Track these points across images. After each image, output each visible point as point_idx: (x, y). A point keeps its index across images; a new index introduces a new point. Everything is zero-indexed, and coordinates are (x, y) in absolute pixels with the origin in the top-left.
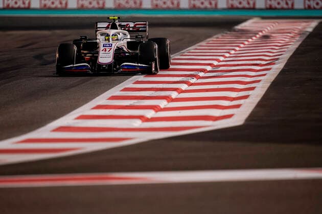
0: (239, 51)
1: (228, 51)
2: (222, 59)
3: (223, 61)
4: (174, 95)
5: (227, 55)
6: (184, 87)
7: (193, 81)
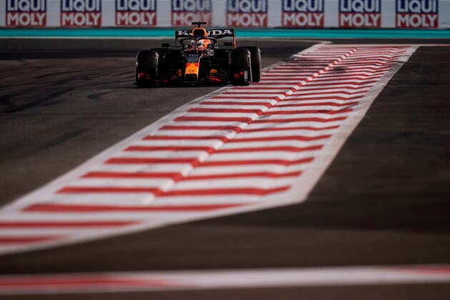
0: (299, 90)
1: (283, 91)
2: (274, 102)
3: (275, 106)
4: (203, 157)
5: (282, 97)
6: (218, 145)
7: (231, 135)
